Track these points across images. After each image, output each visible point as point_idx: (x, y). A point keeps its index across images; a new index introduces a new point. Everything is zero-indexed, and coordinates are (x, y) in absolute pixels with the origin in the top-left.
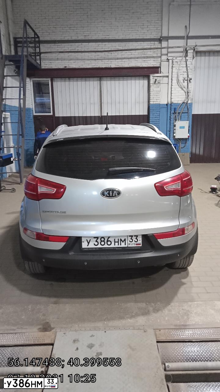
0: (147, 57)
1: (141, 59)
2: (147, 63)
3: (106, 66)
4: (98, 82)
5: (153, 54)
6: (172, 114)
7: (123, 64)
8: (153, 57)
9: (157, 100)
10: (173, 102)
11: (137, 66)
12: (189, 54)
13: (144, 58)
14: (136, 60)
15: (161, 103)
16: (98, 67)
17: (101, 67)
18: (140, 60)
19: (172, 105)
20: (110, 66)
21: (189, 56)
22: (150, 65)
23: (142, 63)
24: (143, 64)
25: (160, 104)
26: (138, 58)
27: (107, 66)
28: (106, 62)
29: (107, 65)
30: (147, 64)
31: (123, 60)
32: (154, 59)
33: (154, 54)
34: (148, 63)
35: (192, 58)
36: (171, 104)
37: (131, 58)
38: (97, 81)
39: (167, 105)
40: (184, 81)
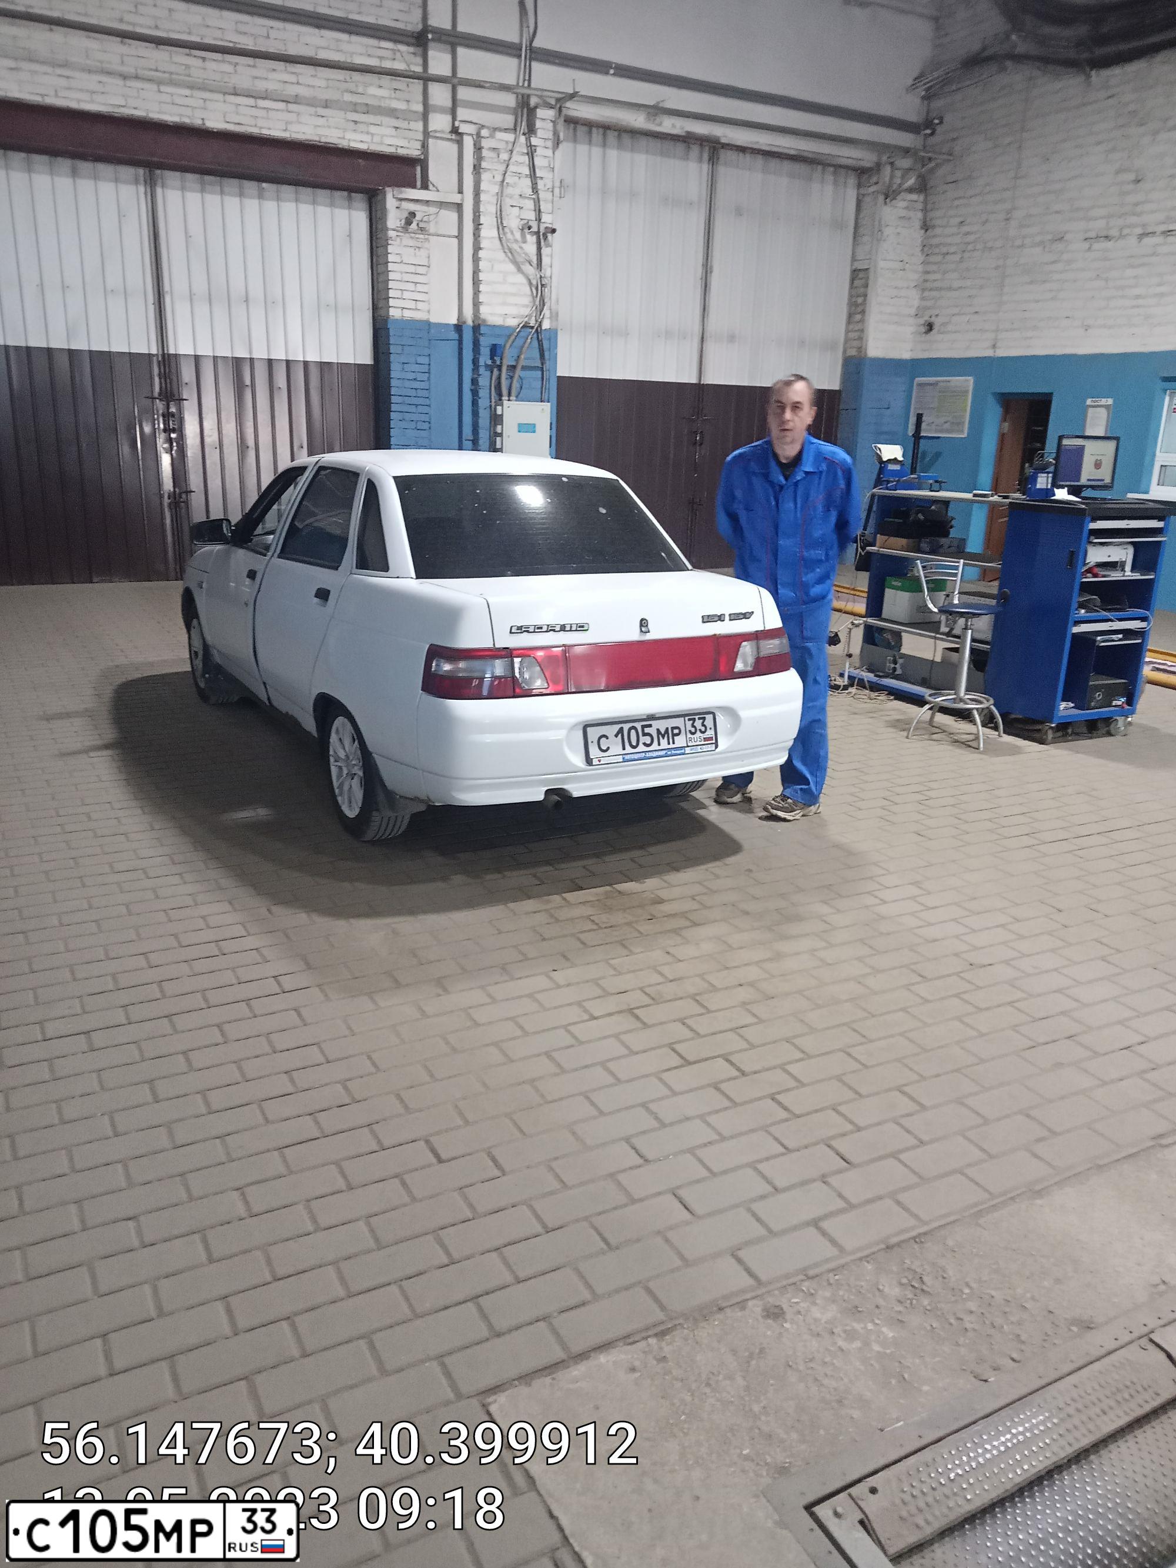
0: (368, 109)
1: (341, 114)
2: (368, 133)
3: (181, 115)
4: (142, 189)
5: (390, 98)
6: (482, 370)
7: (260, 123)
8: (392, 113)
9: (420, 305)
10: (484, 321)
11: (323, 140)
12: (538, 124)
13: (355, 107)
14: (321, 111)
15: (433, 320)
16: (139, 113)
17: (155, 116)
18: (336, 116)
19: (483, 330)
20: (200, 122)
21: (540, 133)
22: (382, 143)
23: (345, 130)
24: (350, 135)
25: (428, 324)
26: (326, 105)
27: (187, 121)
28: (178, 100)
29: (189, 111)
30: (366, 138)
31: (262, 103)
32: (397, 123)
33: (398, 99)
34: (372, 135)
35: (549, 144)
36: (476, 328)
37: (296, 100)
38: (136, 182)
39: (458, 328)
40: (523, 236)
